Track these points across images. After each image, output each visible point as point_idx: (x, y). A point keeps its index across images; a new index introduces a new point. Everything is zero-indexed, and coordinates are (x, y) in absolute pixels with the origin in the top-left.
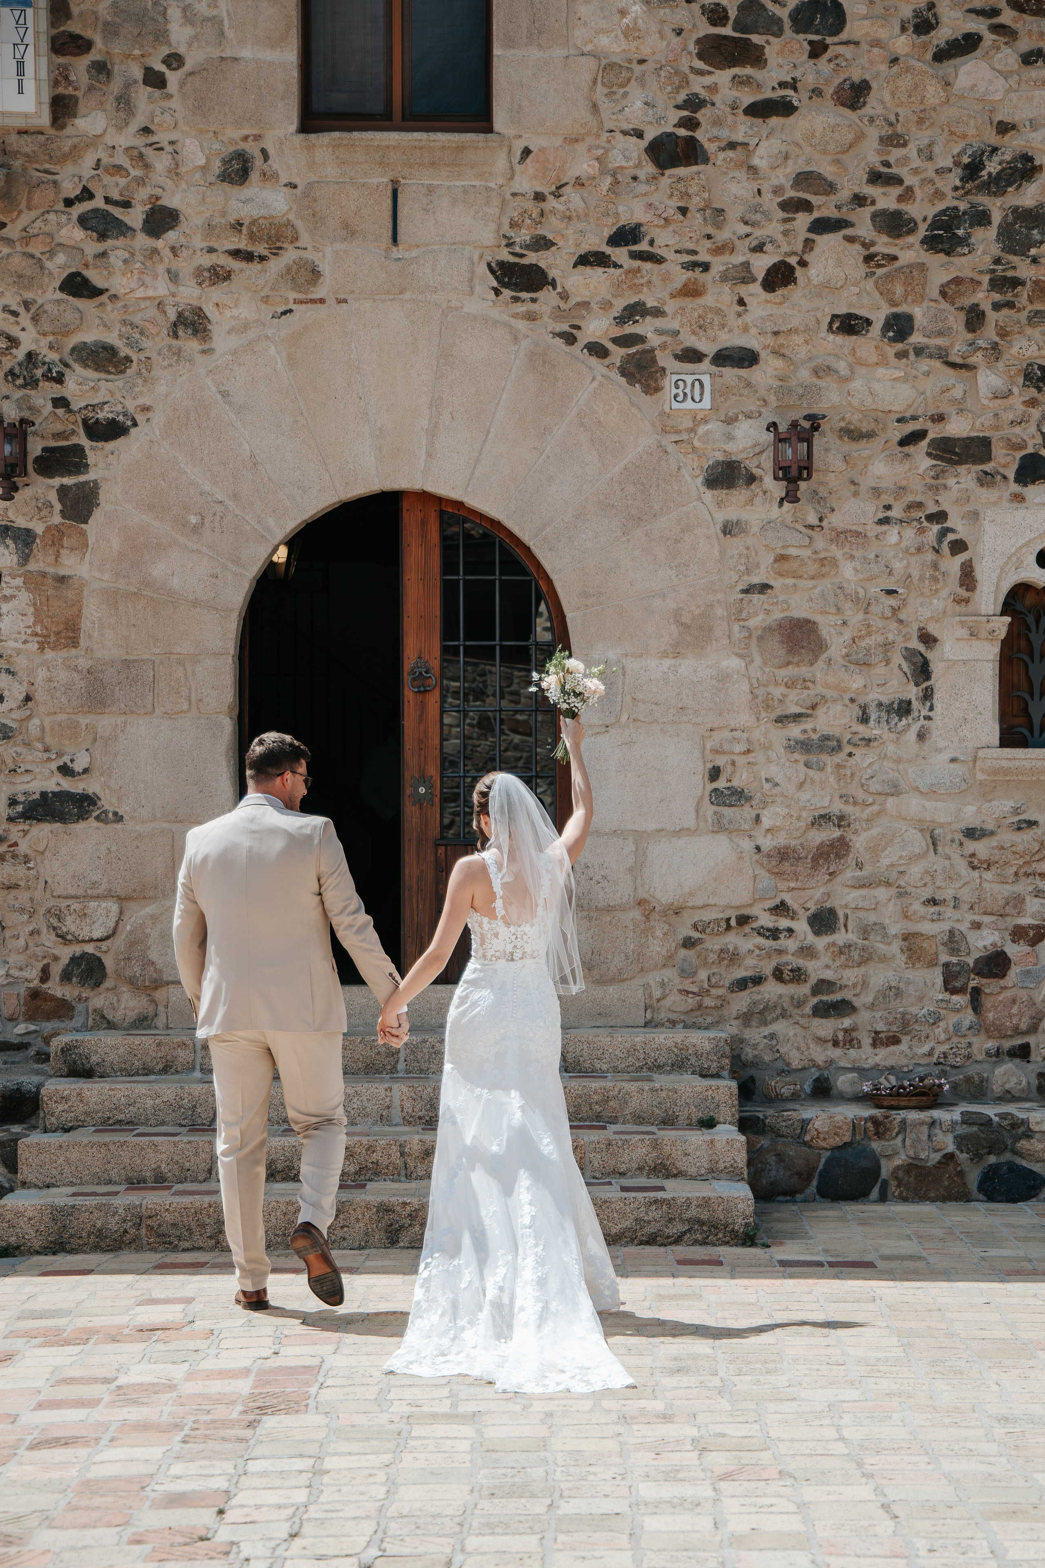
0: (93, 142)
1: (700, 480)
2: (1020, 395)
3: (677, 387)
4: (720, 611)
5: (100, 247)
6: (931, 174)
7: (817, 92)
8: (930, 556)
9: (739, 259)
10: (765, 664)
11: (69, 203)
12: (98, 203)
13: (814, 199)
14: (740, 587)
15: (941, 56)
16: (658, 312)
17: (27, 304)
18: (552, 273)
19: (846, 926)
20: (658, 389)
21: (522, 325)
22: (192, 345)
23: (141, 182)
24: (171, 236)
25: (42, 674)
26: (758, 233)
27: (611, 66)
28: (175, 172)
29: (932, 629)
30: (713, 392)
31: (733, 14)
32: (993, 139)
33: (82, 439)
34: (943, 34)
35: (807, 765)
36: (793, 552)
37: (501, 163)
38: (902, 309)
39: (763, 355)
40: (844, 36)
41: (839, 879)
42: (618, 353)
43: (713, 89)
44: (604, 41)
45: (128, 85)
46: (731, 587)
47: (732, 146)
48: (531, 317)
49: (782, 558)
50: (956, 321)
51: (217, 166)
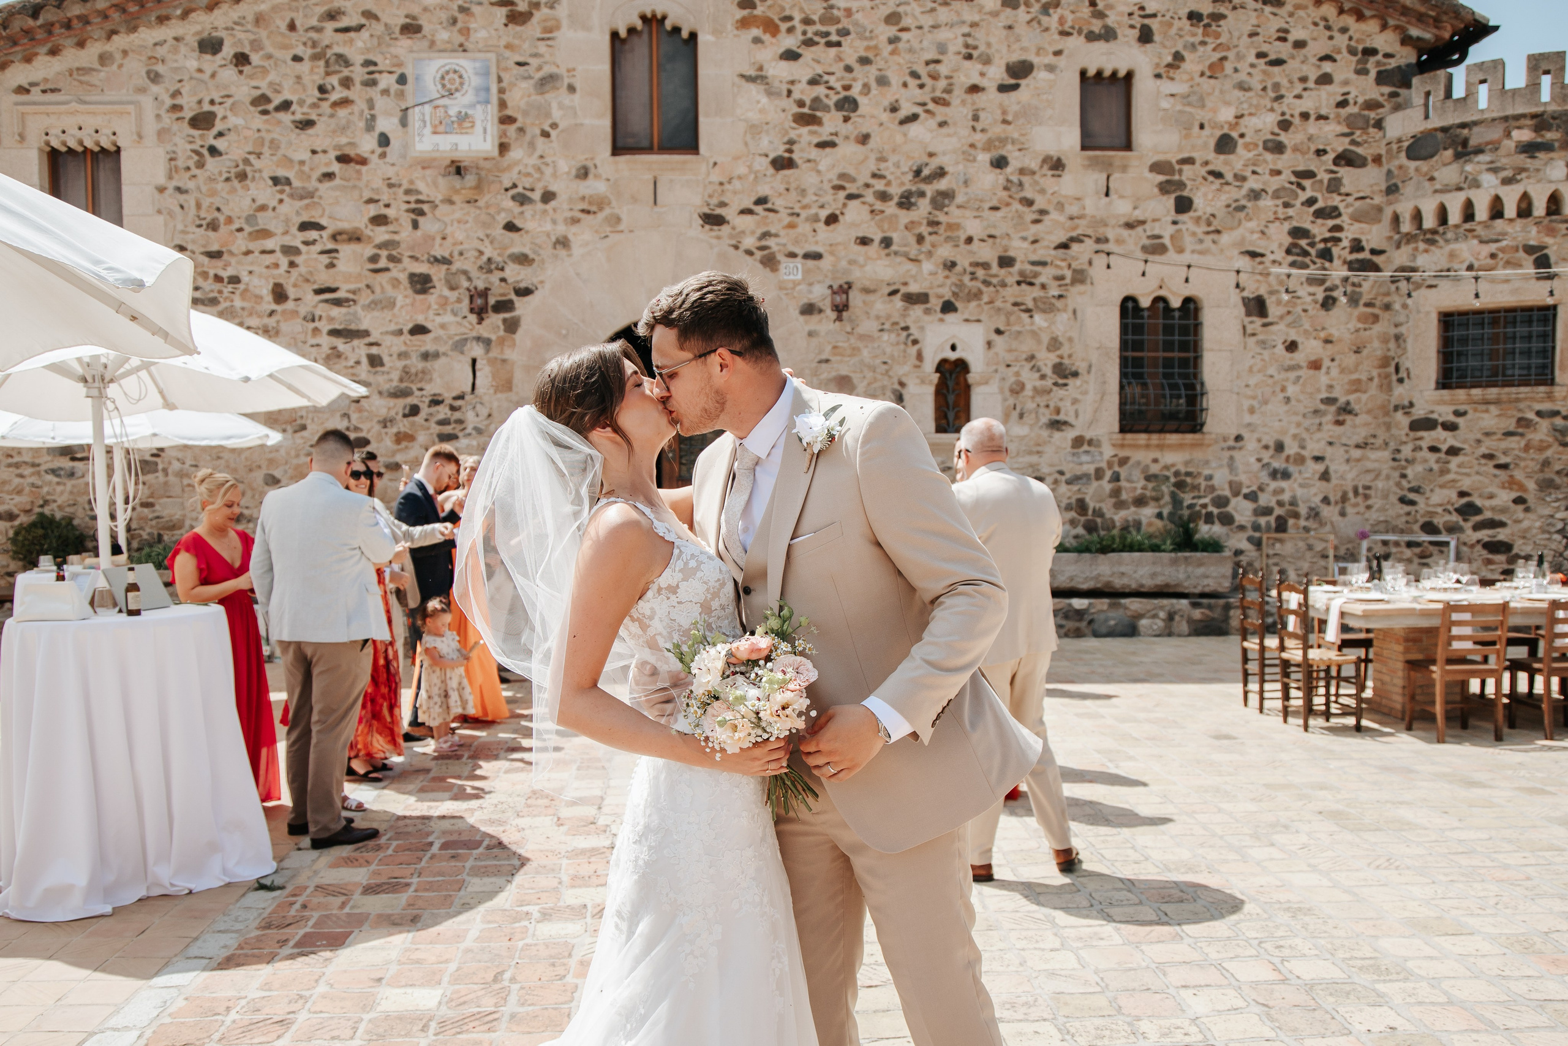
0: (517, 163)
1: (798, 311)
2: (942, 273)
3: (786, 269)
4: (807, 372)
5: (520, 209)
6: (898, 173)
7: (847, 138)
8: (902, 347)
9: (813, 211)
11: (507, 190)
12: (520, 190)
13: (847, 185)
14: (817, 360)
15: (904, 122)
16: (776, 235)
17: (488, 236)
18: (728, 218)
20: (777, 270)
21: (714, 241)
22: (562, 253)
23: (539, 180)
24: (553, 203)
25: (495, 404)
26: (822, 200)
27: (753, 127)
28: (555, 175)
29: (904, 380)
30: (803, 271)
31: (808, 103)
32: (926, 159)
33: (513, 297)
34: (903, 113)
36: (840, 344)
37: (703, 168)
38: (888, 234)
39: (825, 255)
40: (858, 112)
42: (759, 254)
43: (800, 136)
44: (750, 115)
45: (533, 137)
46: (812, 361)
47: (809, 161)
48: (718, 238)
49: (835, 347)
50: (912, 240)
51: (574, 172)
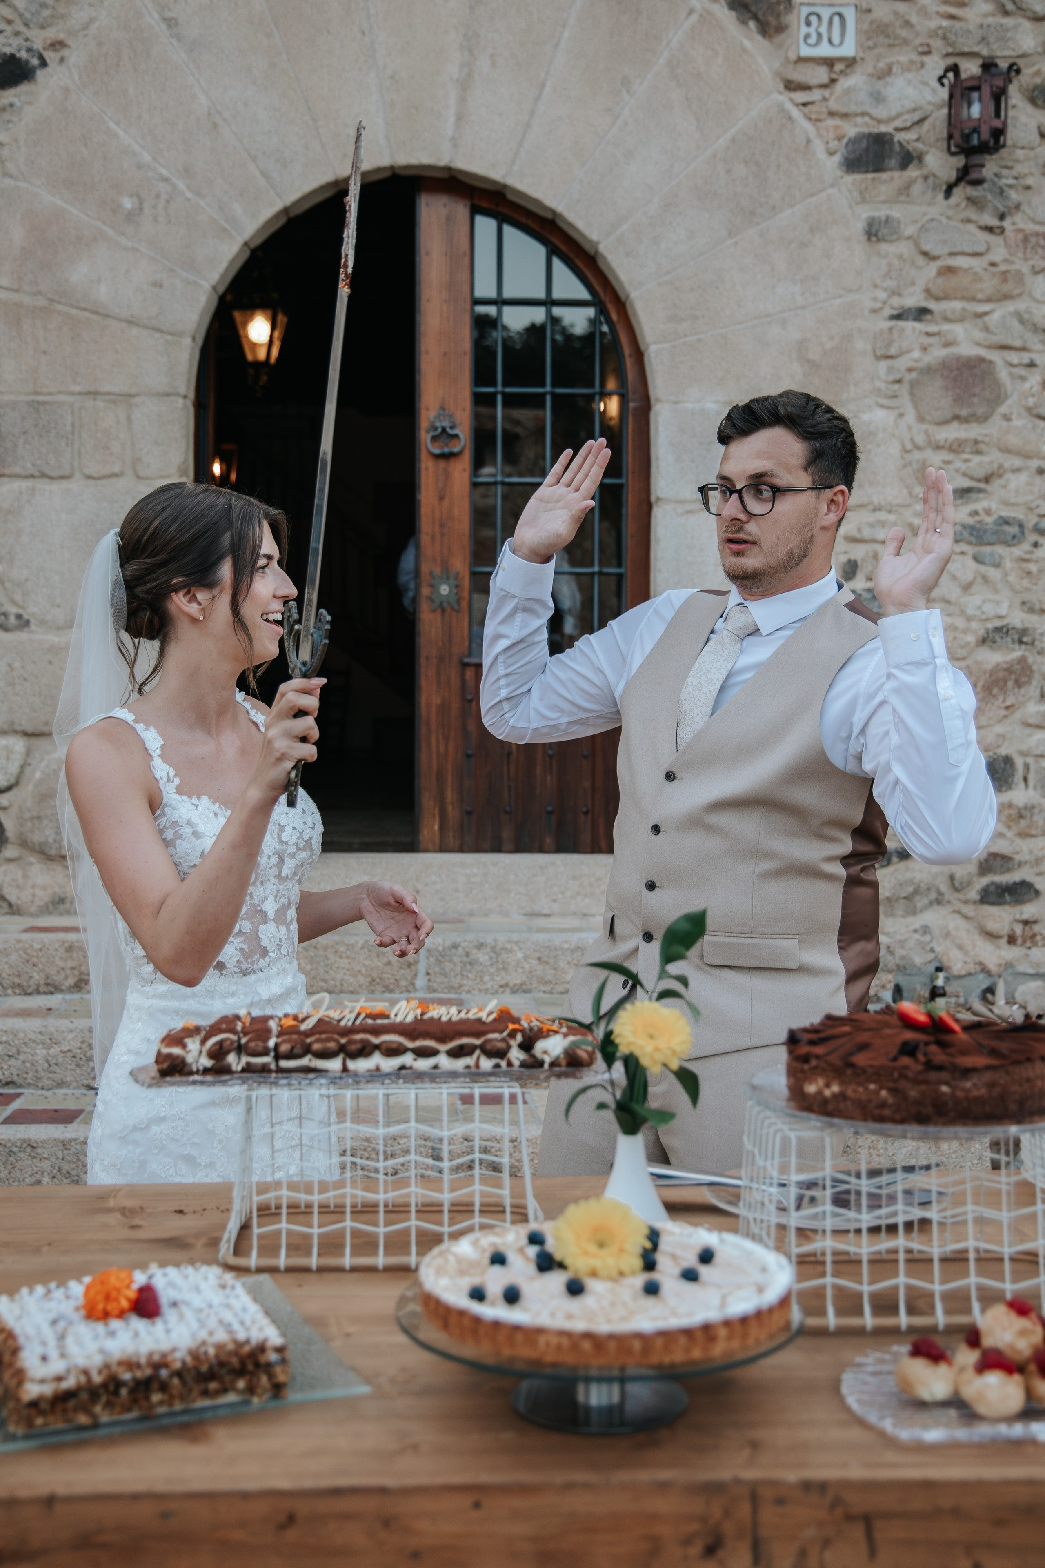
1: (837, 158)
3: (808, 24)
4: (860, 345)
10: (921, 419)
14: (888, 312)
19: (1025, 779)
20: (781, 29)
30: (858, 32)
35: (977, 559)
36: (961, 262)
41: (1018, 715)
46: (874, 311)
49: (950, 270)
